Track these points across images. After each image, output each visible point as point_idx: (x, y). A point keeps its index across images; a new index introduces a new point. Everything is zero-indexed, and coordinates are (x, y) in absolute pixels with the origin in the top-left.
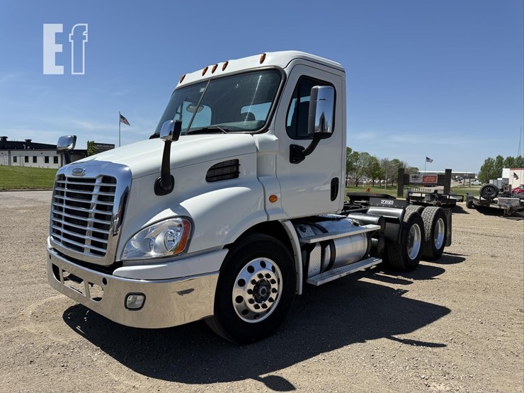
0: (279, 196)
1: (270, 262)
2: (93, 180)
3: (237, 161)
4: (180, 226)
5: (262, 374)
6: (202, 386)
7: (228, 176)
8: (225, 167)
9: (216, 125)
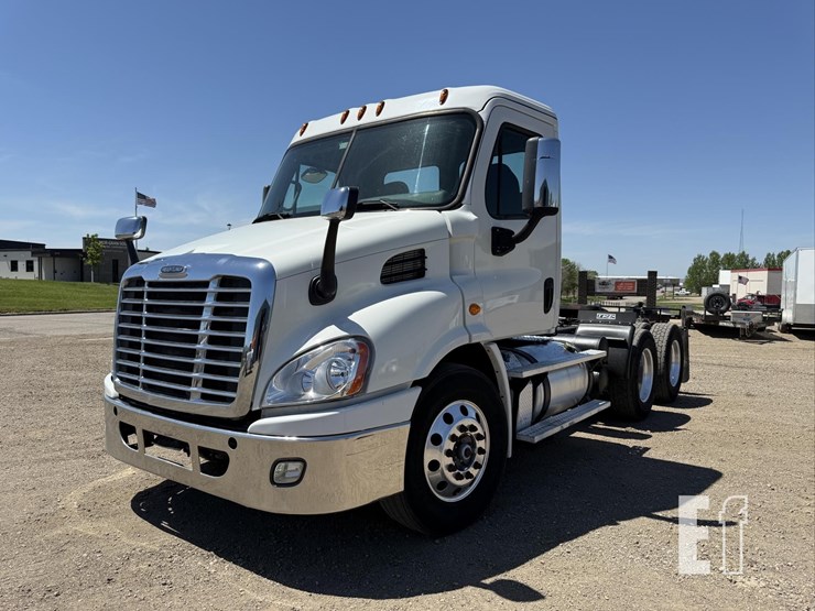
0: (480, 305)
1: (472, 407)
2: (206, 284)
3: (422, 252)
4: (353, 351)
5: (485, 578)
6: (402, 602)
7: (410, 275)
8: (407, 260)
9: (377, 199)
